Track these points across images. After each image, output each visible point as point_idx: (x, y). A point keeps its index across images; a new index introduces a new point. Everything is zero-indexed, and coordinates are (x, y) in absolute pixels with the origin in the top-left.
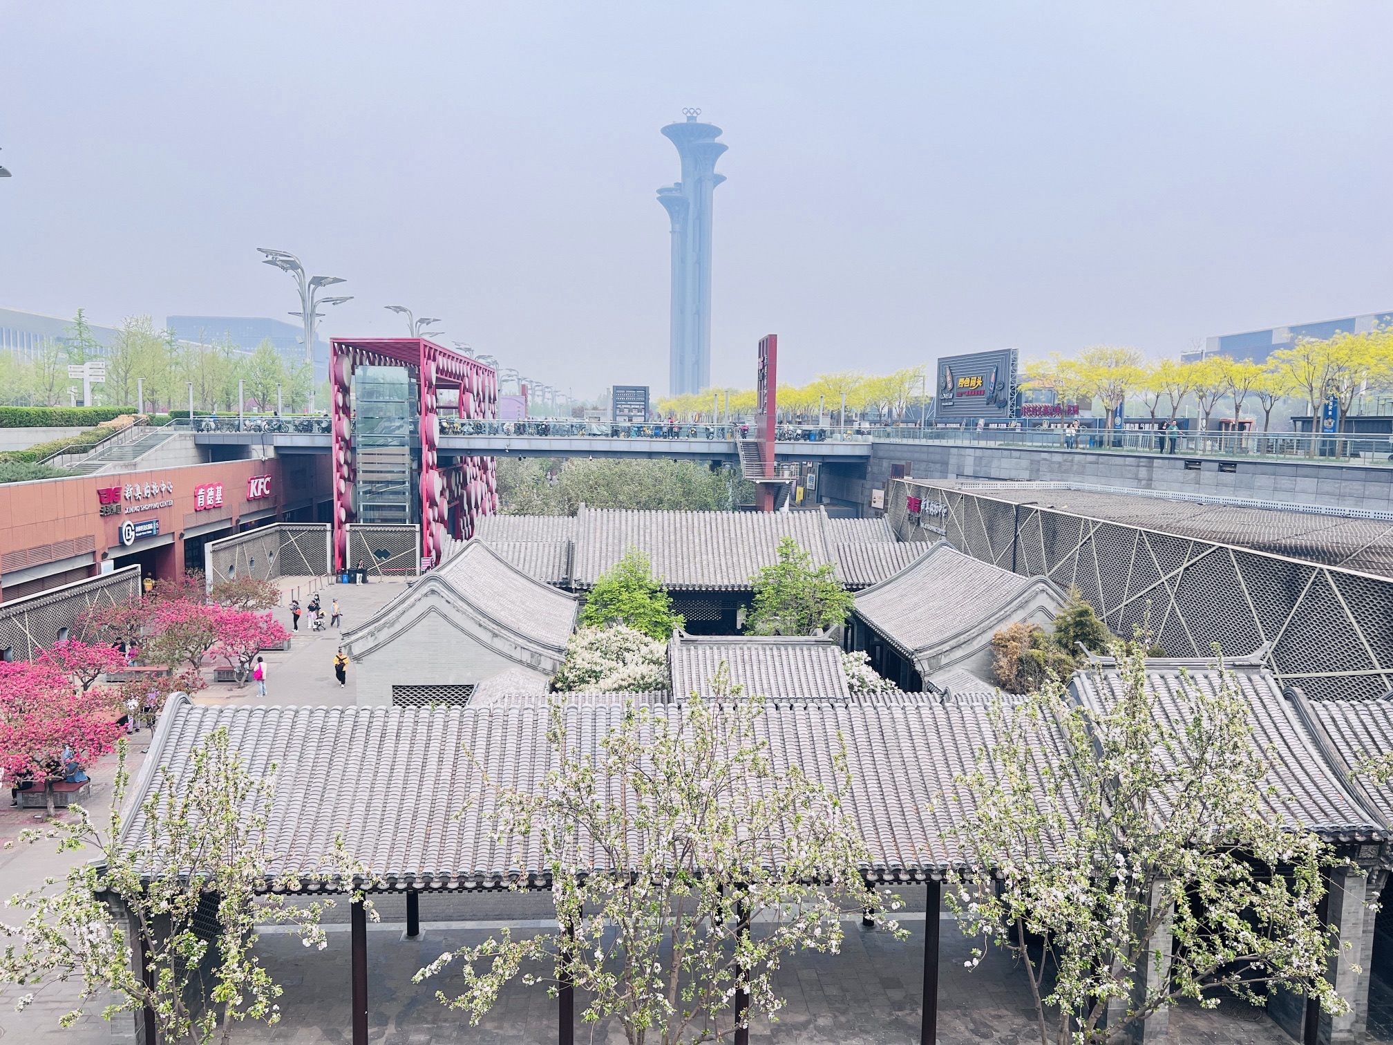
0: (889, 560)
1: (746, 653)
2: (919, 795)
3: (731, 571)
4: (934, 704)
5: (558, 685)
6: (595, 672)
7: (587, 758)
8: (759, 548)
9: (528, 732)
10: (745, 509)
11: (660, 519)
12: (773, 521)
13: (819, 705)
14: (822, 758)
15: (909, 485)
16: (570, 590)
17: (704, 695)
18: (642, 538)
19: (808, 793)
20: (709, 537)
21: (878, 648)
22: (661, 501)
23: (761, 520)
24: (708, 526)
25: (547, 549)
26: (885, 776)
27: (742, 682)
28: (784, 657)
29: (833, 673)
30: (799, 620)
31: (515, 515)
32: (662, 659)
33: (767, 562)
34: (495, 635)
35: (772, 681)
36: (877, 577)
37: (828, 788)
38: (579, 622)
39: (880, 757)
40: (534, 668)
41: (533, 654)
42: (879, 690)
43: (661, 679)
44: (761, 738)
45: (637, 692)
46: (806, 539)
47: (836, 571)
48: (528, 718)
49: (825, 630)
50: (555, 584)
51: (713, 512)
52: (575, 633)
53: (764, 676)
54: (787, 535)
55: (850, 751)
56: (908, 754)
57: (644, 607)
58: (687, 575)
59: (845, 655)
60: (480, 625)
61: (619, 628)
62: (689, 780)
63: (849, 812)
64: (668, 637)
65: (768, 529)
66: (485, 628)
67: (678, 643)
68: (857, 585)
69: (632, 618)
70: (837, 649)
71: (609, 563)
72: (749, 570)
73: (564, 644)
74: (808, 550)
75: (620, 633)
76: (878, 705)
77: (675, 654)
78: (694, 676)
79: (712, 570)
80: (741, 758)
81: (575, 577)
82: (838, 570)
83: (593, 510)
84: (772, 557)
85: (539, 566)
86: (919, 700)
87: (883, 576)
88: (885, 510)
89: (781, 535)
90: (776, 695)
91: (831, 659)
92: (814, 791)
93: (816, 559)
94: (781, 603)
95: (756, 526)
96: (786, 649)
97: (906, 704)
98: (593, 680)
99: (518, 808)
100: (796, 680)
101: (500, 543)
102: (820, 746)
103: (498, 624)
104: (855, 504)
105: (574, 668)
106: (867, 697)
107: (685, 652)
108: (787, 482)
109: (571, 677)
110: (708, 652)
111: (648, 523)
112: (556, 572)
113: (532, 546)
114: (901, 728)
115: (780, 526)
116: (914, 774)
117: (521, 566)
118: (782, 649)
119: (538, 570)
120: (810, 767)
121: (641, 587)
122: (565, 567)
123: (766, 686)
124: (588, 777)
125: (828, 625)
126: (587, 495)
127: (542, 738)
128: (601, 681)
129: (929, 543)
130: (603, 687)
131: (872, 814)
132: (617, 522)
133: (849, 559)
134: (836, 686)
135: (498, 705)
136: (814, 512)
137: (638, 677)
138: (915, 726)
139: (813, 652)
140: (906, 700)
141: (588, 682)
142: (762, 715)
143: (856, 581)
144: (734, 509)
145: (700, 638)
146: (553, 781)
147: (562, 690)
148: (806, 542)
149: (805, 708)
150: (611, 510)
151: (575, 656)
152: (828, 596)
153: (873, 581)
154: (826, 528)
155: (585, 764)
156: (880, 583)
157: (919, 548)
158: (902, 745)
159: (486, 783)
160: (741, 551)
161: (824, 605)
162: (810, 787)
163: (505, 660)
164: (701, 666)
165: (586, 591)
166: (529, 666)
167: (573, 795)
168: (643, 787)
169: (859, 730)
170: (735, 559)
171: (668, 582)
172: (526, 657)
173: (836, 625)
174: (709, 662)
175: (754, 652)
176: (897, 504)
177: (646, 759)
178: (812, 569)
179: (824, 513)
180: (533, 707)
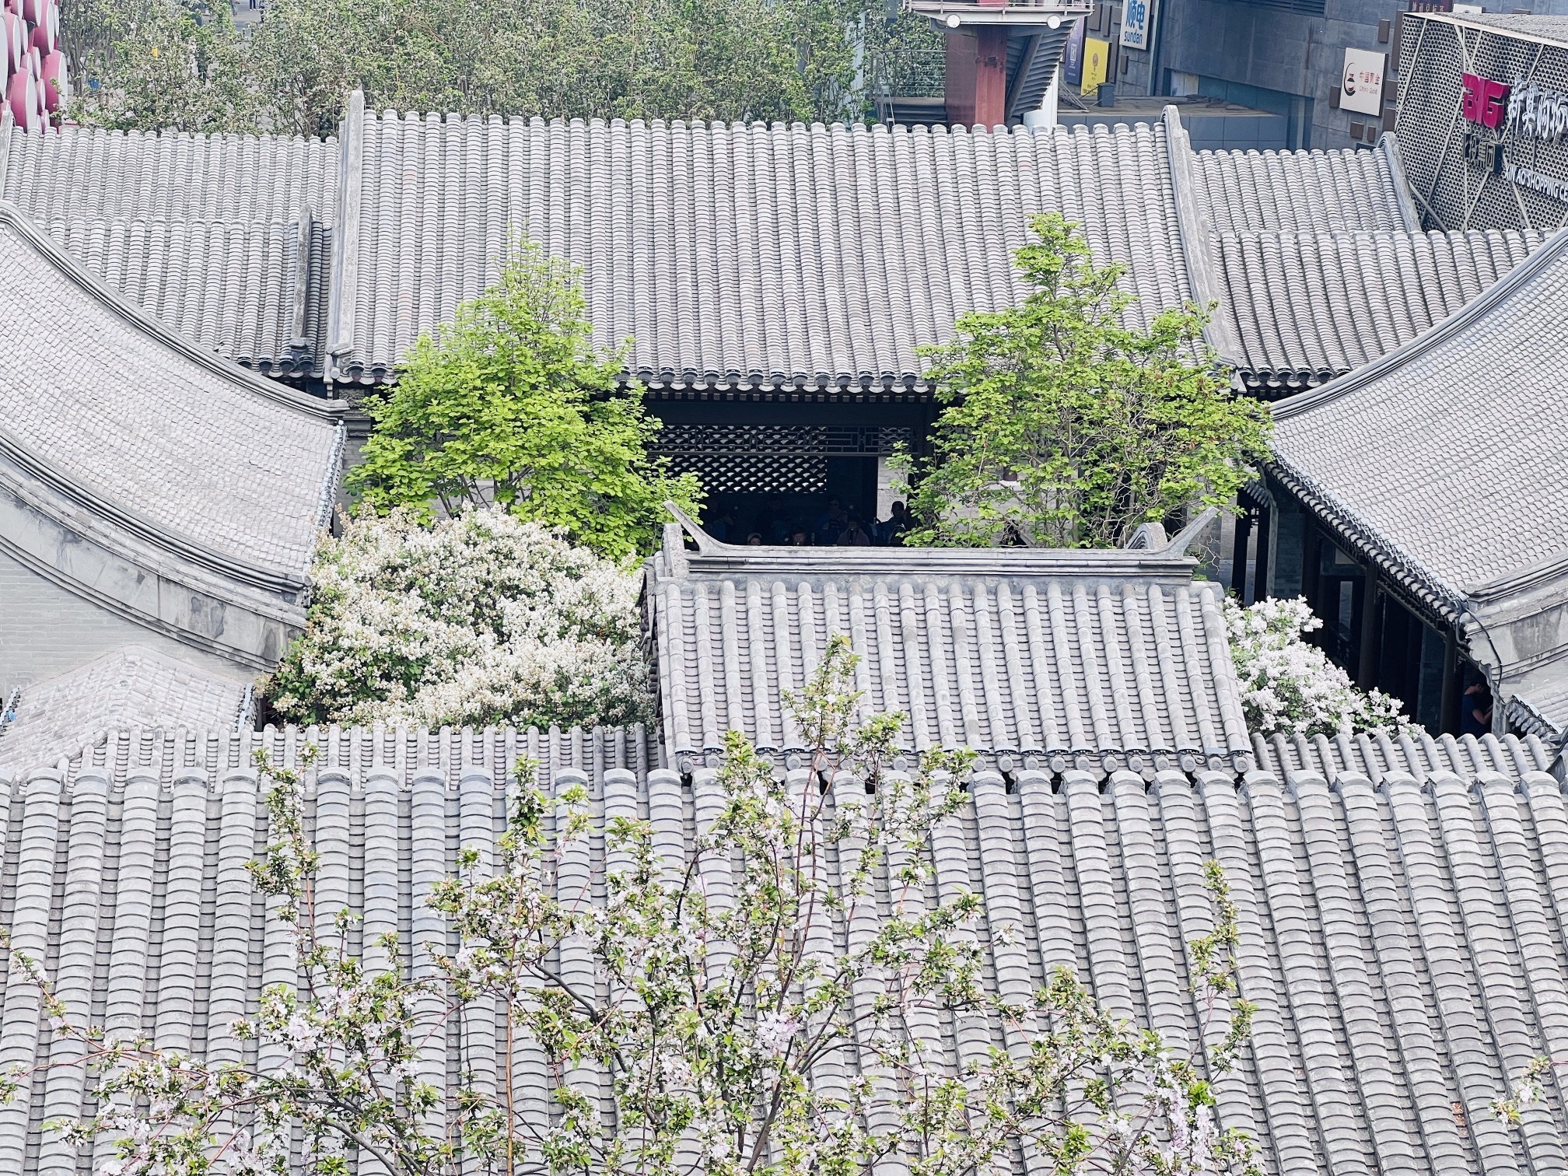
0: (1393, 291)
1: (908, 602)
2: (1474, 1070)
3: (858, 326)
4: (1529, 776)
5: (282, 704)
6: (403, 660)
7: (388, 943)
8: (954, 249)
9: (188, 856)
10: (909, 116)
11: (619, 149)
12: (1004, 158)
13: (1148, 773)
14: (1155, 946)
15: (1471, 33)
16: (315, 386)
17: (766, 740)
18: (557, 214)
19: (1107, 1059)
20: (785, 209)
21: (1347, 587)
22: (620, 87)
23: (963, 156)
24: (783, 173)
25: (236, 248)
26: (1360, 1007)
27: (894, 706)
28: (1035, 619)
29: (1196, 670)
30: (1085, 495)
31: (125, 126)
32: (628, 622)
33: (980, 297)
34: (73, 536)
35: (995, 698)
36: (1353, 352)
37: (1174, 1044)
38: (348, 493)
39: (1345, 946)
40: (202, 645)
41: (199, 599)
42: (1346, 726)
43: (622, 689)
44: (956, 886)
45: (544, 730)
46: (1113, 218)
47: (1213, 330)
48: (190, 811)
49: (1173, 525)
50: (265, 366)
51: (798, 127)
52: (335, 531)
53: (967, 681)
54: (1052, 209)
55: (1248, 928)
56: (1439, 937)
57: (565, 446)
58: (709, 336)
59: (1235, 611)
60: (21, 503)
61: (483, 517)
62: (721, 1018)
63: (1240, 1121)
64: (645, 547)
65: (986, 189)
66: (37, 511)
67: (681, 569)
68: (1284, 376)
69: (525, 484)
70: (1210, 592)
71: (449, 295)
72: (922, 328)
73: (301, 570)
74: (1120, 260)
75: (488, 534)
76: (1344, 776)
77: (671, 607)
78: (734, 680)
79: (794, 322)
80: (892, 950)
81: (331, 345)
82: (1221, 327)
83: (390, 116)
84: (998, 282)
85: (211, 303)
86: (1481, 759)
87: (1371, 349)
88: (1387, 118)
89: (1031, 208)
90: (1004, 743)
91: (1188, 624)
92: (1125, 1053)
93: (1146, 289)
94: (1027, 437)
95: (945, 176)
96: (1043, 592)
97: (1436, 776)
98: (398, 689)
99: (162, 1105)
100: (1071, 695)
101: (78, 226)
102: (1149, 910)
103: (83, 501)
104: (1283, 101)
105: (335, 646)
106: (1307, 749)
107: (703, 602)
108: (1054, 23)
109: (325, 676)
110: (781, 600)
111: (579, 163)
112: (270, 326)
113: (188, 240)
114: (1419, 852)
115: (1027, 176)
116: (1457, 1002)
117: (151, 304)
118: (1031, 590)
119: (209, 318)
120: (1113, 976)
121: (554, 379)
122: (298, 309)
123: (971, 714)
124: (391, 1006)
125: (1182, 511)
126: (370, 63)
127: (236, 877)
128: (424, 693)
129: (1531, 234)
130: (430, 711)
131: (1316, 1129)
132: (474, 157)
133: (1258, 288)
134: (1205, 714)
135: (87, 768)
136: (1142, 129)
137: (548, 679)
138: (1466, 849)
139: (1130, 602)
140: (1437, 759)
141: (381, 696)
142: (964, 812)
143: (1279, 364)
144: (872, 115)
145: (756, 552)
146: (279, 1021)
147: (295, 720)
148: (1115, 232)
149: (1102, 786)
150: (453, 117)
151: (337, 608)
152: (1183, 416)
153: (1338, 364)
154: (1185, 185)
155: (378, 963)
156: (1359, 370)
157: (1499, 253)
158: (1421, 907)
159: (55, 1023)
160: (893, 260)
161: (1169, 444)
162: (1115, 1042)
163: (105, 618)
164: (759, 648)
165: (370, 390)
166: (187, 639)
167: (337, 1060)
168: (571, 1038)
169: (1279, 860)
170: (874, 285)
171: (646, 362)
172: (174, 608)
173: (1210, 512)
174: (783, 634)
175: (934, 602)
176: (1427, 99)
177: (577, 951)
178: (1132, 324)
179: (1179, 134)
180: (202, 774)
